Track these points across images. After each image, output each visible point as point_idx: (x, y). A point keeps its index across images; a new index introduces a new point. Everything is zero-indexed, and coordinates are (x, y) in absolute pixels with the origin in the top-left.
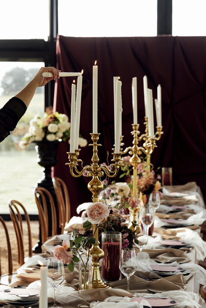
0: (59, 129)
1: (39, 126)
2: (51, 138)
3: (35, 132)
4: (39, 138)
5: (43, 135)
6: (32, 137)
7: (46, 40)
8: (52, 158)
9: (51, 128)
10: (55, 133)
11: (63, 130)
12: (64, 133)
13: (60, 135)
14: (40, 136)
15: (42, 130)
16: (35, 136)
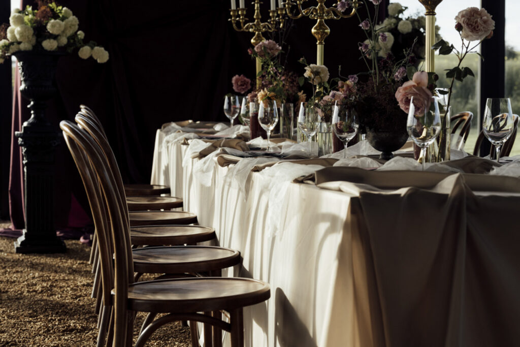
0: (63, 30)
2: (49, 45)
9: (53, 26)
10: (55, 37)
11: (70, 33)
12: (69, 39)
13: (64, 41)
14: (29, 42)
15: (32, 32)
16: (19, 43)
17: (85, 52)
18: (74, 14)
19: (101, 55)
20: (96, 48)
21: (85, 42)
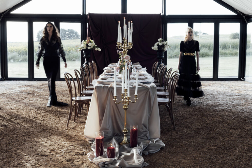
0: (92, 45)
1: (85, 44)
2: (89, 48)
3: (84, 46)
4: (85, 48)
5: (86, 47)
6: (82, 48)
7: (81, 14)
8: (89, 55)
9: (89, 44)
10: (90, 46)
11: (93, 45)
12: (93, 47)
13: (92, 47)
14: (85, 47)
15: (86, 45)
16: (83, 48)
17: (96, 49)
18: (95, 42)
19: (100, 50)
20: (98, 48)
21: (96, 47)
